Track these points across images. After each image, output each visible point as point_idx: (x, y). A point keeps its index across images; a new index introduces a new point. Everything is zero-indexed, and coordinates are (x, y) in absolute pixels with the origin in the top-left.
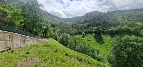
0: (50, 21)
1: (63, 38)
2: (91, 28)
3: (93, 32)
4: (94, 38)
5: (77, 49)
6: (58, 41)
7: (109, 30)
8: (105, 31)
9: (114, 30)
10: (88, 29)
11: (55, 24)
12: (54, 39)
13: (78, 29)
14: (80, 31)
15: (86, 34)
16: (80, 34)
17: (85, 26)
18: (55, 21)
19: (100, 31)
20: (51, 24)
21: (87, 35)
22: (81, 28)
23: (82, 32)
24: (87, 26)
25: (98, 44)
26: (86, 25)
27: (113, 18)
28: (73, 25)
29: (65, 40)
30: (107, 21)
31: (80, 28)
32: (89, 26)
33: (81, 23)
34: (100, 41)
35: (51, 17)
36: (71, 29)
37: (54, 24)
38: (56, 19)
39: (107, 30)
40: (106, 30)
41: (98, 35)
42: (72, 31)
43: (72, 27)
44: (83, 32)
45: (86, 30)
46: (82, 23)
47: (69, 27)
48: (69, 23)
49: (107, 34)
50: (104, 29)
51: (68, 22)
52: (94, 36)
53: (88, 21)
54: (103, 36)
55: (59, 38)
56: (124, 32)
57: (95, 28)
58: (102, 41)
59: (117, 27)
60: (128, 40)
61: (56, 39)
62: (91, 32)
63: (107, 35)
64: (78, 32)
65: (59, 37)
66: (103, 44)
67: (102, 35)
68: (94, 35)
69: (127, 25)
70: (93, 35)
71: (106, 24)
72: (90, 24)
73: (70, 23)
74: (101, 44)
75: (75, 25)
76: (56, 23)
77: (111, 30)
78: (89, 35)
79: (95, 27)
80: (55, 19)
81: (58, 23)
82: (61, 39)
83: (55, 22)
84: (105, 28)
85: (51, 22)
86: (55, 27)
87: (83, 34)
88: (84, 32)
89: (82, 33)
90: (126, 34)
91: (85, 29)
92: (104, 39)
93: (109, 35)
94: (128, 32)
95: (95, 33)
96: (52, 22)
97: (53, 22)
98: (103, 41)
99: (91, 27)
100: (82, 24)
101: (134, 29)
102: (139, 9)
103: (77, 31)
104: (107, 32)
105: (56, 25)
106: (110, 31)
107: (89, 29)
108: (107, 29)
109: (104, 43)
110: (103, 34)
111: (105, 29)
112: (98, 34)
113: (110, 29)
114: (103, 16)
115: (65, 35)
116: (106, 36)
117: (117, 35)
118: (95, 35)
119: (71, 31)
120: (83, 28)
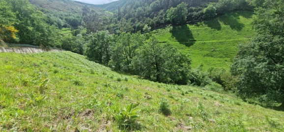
2: (162, 14)
3: (168, 23)
4: (171, 35)
7: (205, 10)
8: (195, 13)
9: (214, 8)
10: (155, 18)
11: (77, 19)
13: (133, 21)
14: (138, 24)
15: (152, 30)
16: (140, 29)
17: (148, 12)
18: (76, 12)
19: (183, 18)
20: (66, 19)
21: (154, 31)
22: (140, 17)
23: (143, 27)
24: (153, 11)
25: (183, 46)
26: (150, 8)
28: (119, 14)
31: (136, 18)
32: (157, 9)
33: (137, 6)
34: (186, 39)
36: (116, 23)
37: (73, 18)
38: (79, 8)
39: (199, 12)
40: (197, 12)
41: (180, 27)
42: (119, 29)
43: (119, 19)
44: (146, 26)
45: (152, 20)
46: (141, 6)
47: (111, 20)
49: (199, 21)
50: (191, 11)
51: (107, 12)
52: (170, 31)
54: (191, 27)
56: (236, 10)
57: (173, 9)
58: (190, 39)
62: (162, 24)
63: (199, 23)
66: (192, 44)
67: (188, 25)
68: (172, 27)
70: (169, 28)
72: (158, 3)
73: (112, 13)
74: (188, 45)
75: (125, 12)
76: (79, 17)
77: (207, 10)
78: (160, 29)
79: (172, 8)
80: (75, 8)
83: (76, 15)
84: (194, 8)
85: (66, 16)
87: (146, 30)
88: (148, 26)
89: (144, 29)
90: (239, 14)
91: (148, 19)
92: (194, 33)
93: (205, 23)
94: (242, 10)
96: (66, 14)
97: (71, 14)
98: (193, 38)
99: (162, 11)
100: (140, 9)
103: (132, 25)
104: (200, 16)
105: (79, 21)
106: (206, 13)
107: (158, 17)
108: (200, 10)
109: (196, 41)
111: (195, 10)
112: (181, 25)
113: (206, 7)
116: (198, 26)
117: (220, 20)
118: (173, 29)
119: (117, 29)
120: (143, 16)
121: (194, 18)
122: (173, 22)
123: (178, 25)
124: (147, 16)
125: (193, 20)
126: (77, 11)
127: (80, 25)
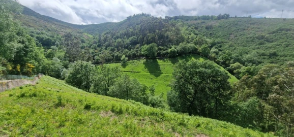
0: (31, 28)
1: (77, 72)
2: (138, 48)
3: (142, 56)
4: (144, 66)
5: (113, 92)
6: (63, 81)
7: (169, 50)
8: (163, 52)
9: (176, 50)
10: (132, 50)
11: (51, 38)
12: (51, 76)
13: (113, 50)
14: (116, 54)
15: (128, 60)
16: (117, 59)
17: (127, 44)
18: (49, 30)
19: (154, 54)
20: (37, 38)
21: (131, 61)
22: (119, 47)
23: (121, 56)
24: (131, 44)
25: (153, 76)
26: (128, 41)
27: (174, 29)
28: (99, 41)
29: (82, 76)
30: (166, 35)
31: (116, 47)
32: (134, 43)
33: (118, 37)
34: (155, 71)
35: (33, 17)
36: (96, 49)
37: (47, 37)
39: (166, 51)
41: (152, 60)
42: (98, 55)
43: (99, 46)
44: (124, 57)
45: (129, 52)
46: (121, 38)
47: (91, 45)
48: (89, 37)
49: (165, 58)
50: (160, 49)
51: (86, 34)
52: (144, 63)
53: (132, 32)
54: (160, 62)
55: (67, 73)
56: (190, 53)
57: (146, 47)
58: (159, 72)
59: (180, 45)
60: (194, 66)
61: (58, 76)
62: (138, 56)
64: (112, 56)
65: (65, 70)
66: (159, 75)
67: (157, 60)
68: (145, 60)
69: (193, 41)
70: (143, 60)
71: (164, 40)
72: (135, 38)
73: (91, 36)
74: (157, 76)
75: (105, 40)
76: (53, 37)
77: (171, 51)
78: (135, 60)
79: (146, 45)
80: (48, 25)
81: (60, 36)
82: (71, 73)
83: (49, 33)
84: (162, 47)
85: (37, 34)
86: (52, 47)
87: (124, 60)
88: (126, 56)
89: (122, 58)
90: (193, 56)
91: (126, 50)
92: (161, 67)
93: (169, 60)
94: (194, 53)
95: (147, 57)
96: (38, 31)
97: (44, 32)
99: (138, 45)
100: (119, 40)
101: (202, 47)
102: (208, 16)
103: (110, 54)
104: (166, 54)
105: (53, 41)
106: (170, 53)
107: (135, 50)
108: (166, 49)
109: (162, 73)
110: (159, 59)
111: (163, 49)
112: (152, 59)
113: (171, 48)
114: (158, 24)
115: (82, 65)
116: (165, 61)
117: (180, 59)
118: (147, 61)
119: (96, 55)
120: (122, 47)
123: (150, 59)
124: (127, 47)
125: (162, 56)
126: (51, 29)
127: (54, 44)
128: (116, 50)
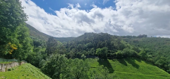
0: (31, 36)
2: (93, 50)
3: (97, 56)
4: (98, 63)
7: (117, 53)
8: (111, 54)
9: (121, 53)
10: (89, 51)
11: (40, 42)
15: (86, 58)
16: (79, 57)
17: (85, 47)
18: (40, 38)
22: (80, 49)
23: (81, 55)
24: (87, 47)
26: (86, 45)
28: (68, 45)
31: (78, 49)
32: (90, 47)
33: (79, 43)
35: (35, 32)
37: (38, 41)
38: (43, 36)
39: (114, 53)
40: (113, 53)
41: (104, 60)
43: (67, 48)
45: (87, 52)
46: (81, 43)
48: (60, 43)
49: (114, 58)
52: (98, 61)
53: (89, 40)
54: (110, 61)
56: (132, 56)
58: (111, 69)
59: (124, 50)
62: (93, 56)
64: (75, 54)
65: (43, 60)
66: (112, 72)
67: (108, 59)
70: (97, 59)
71: (111, 47)
72: (91, 44)
76: (41, 41)
77: (118, 54)
78: (91, 58)
79: (99, 48)
80: (40, 36)
81: (45, 41)
82: (48, 63)
83: (40, 40)
84: (110, 51)
85: (34, 39)
88: (84, 55)
89: (82, 56)
91: (85, 51)
92: (112, 65)
93: (117, 60)
97: (37, 38)
98: (112, 68)
99: (93, 49)
100: (80, 45)
101: (141, 53)
104: (114, 56)
105: (41, 43)
106: (117, 55)
107: (91, 51)
108: (114, 52)
109: (114, 70)
111: (111, 52)
112: (104, 58)
113: (117, 52)
116: (114, 61)
118: (100, 60)
120: (82, 49)
121: (111, 56)
122: (100, 56)
123: (102, 58)
124: (85, 49)
126: (41, 38)
127: (40, 45)
128: (78, 50)
